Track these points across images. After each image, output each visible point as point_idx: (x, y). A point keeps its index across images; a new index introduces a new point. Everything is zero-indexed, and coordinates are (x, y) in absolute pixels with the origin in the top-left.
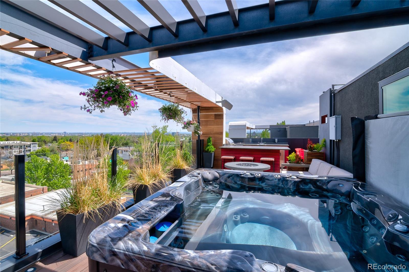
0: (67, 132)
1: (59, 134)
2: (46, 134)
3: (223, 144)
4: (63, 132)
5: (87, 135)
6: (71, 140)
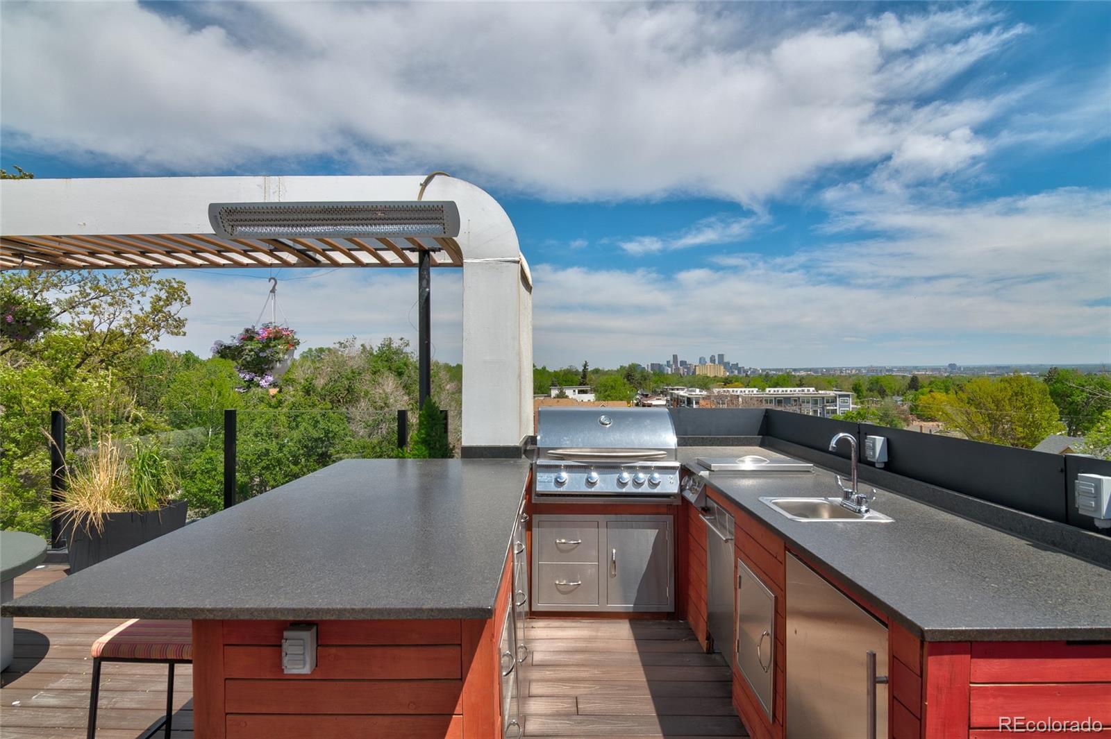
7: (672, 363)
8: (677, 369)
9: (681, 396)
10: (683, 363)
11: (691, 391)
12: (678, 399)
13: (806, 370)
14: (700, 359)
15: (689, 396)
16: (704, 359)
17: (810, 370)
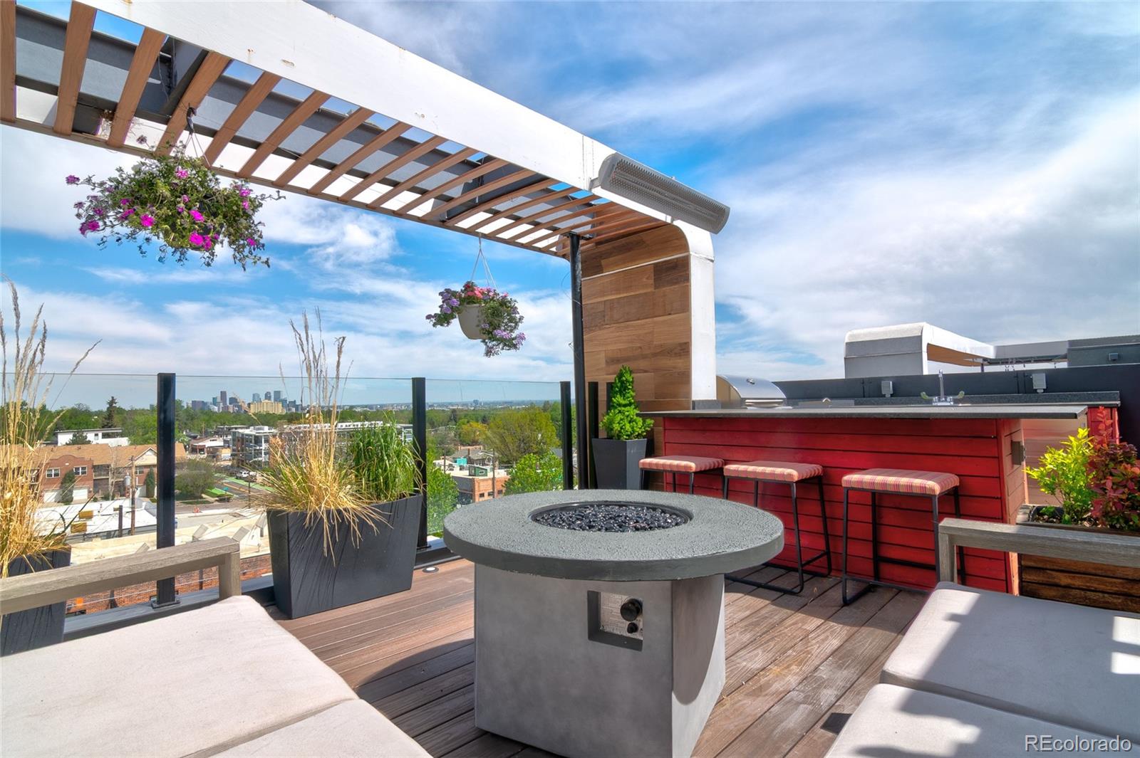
0: (480, 400)
1: (464, 405)
2: (439, 405)
3: (694, 402)
4: (473, 400)
5: (520, 407)
6: (484, 420)
7: (219, 400)
8: (226, 408)
9: (247, 435)
10: (233, 401)
11: (259, 429)
12: (243, 439)
13: (362, 406)
14: (254, 395)
15: (257, 435)
16: (258, 395)
17: (366, 406)
